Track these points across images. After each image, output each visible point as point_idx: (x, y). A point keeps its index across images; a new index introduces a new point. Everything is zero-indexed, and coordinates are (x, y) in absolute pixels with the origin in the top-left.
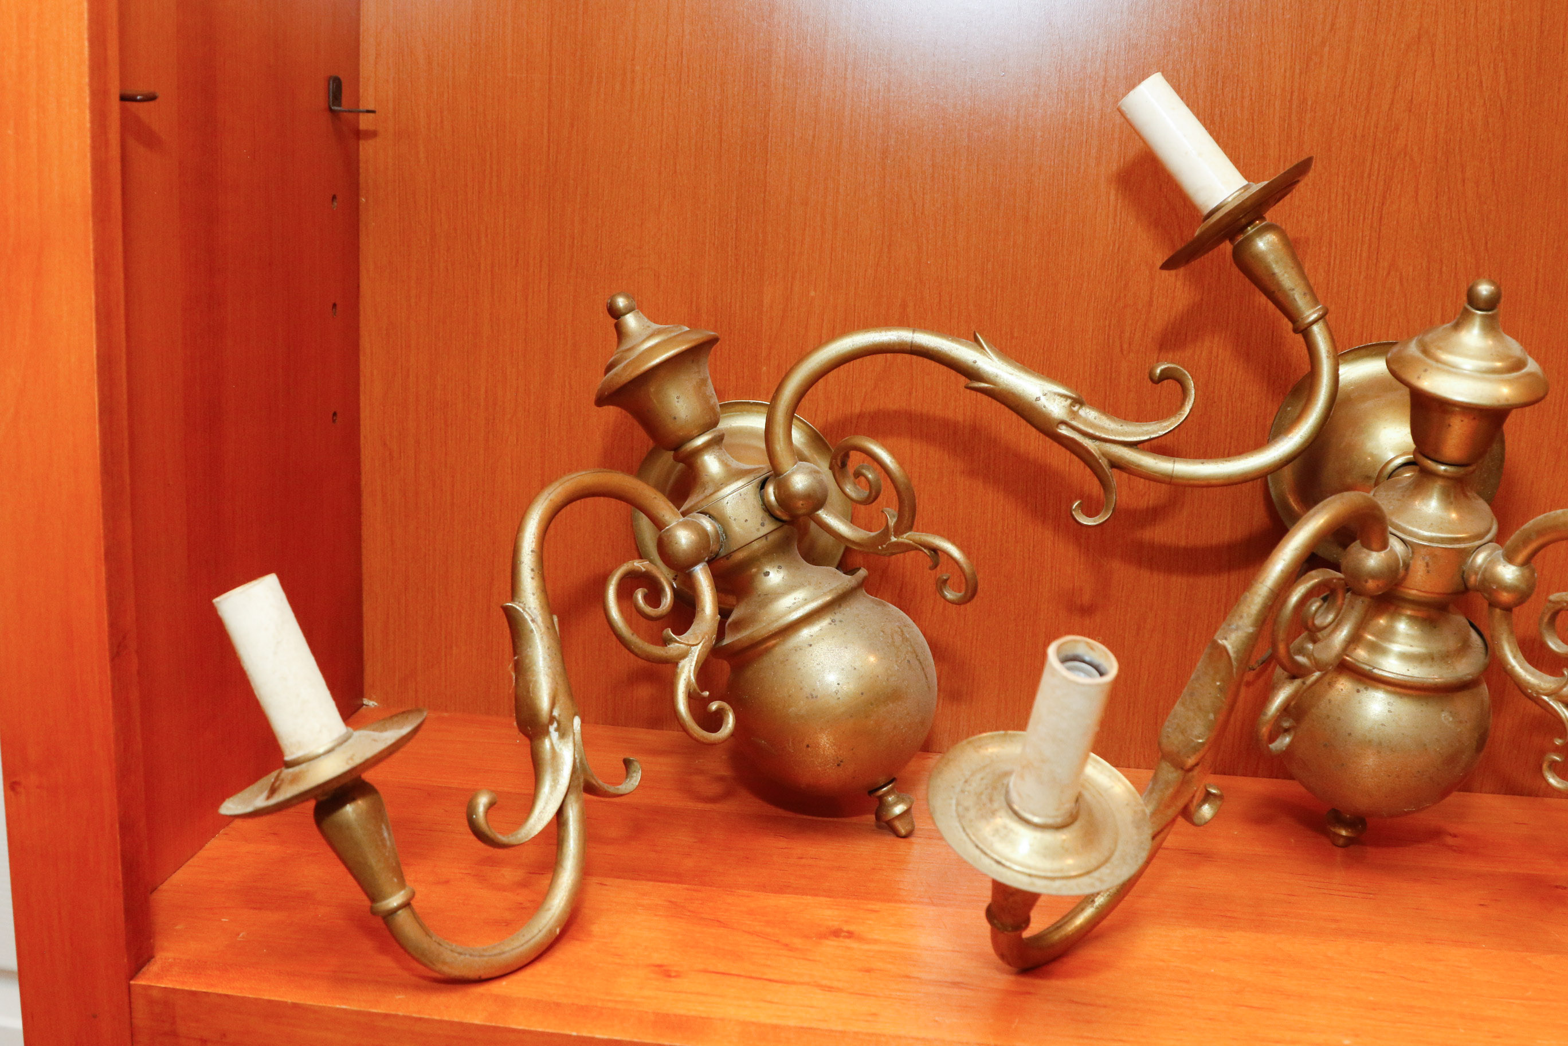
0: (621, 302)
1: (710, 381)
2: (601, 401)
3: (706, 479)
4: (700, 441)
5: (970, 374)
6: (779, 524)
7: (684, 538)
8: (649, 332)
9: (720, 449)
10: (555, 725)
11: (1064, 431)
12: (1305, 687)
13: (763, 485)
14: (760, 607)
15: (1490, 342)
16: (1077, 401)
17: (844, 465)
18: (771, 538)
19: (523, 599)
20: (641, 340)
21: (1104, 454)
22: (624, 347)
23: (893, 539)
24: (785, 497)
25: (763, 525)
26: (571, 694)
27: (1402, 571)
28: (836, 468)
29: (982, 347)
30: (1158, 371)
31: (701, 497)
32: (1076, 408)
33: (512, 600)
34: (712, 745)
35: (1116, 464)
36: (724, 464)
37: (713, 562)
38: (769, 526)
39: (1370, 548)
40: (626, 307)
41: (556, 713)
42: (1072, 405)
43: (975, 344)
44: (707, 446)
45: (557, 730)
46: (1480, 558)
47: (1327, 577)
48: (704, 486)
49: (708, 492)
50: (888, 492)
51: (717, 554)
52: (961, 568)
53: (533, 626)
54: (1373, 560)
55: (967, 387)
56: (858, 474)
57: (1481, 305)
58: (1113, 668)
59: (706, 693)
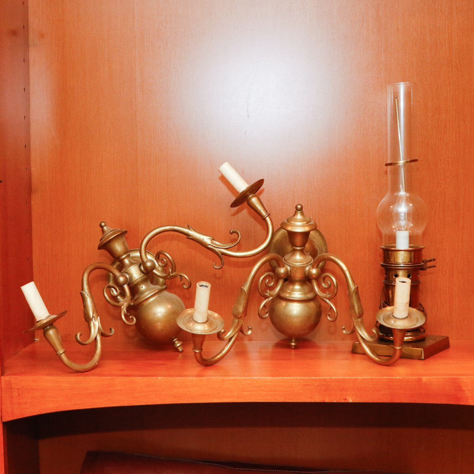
0: (103, 224)
1: (126, 242)
2: (99, 248)
3: (126, 265)
4: (124, 256)
5: (187, 235)
6: (144, 275)
7: (121, 279)
8: (110, 230)
9: (129, 258)
10: (94, 318)
11: (210, 246)
12: (268, 301)
13: (140, 266)
14: (141, 295)
15: (302, 217)
16: (213, 239)
17: (158, 258)
18: (142, 278)
19: (85, 291)
20: (108, 232)
21: (220, 252)
22: (104, 234)
23: (171, 274)
24: (145, 268)
25: (140, 275)
26: (97, 312)
27: (289, 273)
28: (157, 259)
29: (190, 228)
30: (231, 231)
31: (125, 269)
32: (212, 241)
33: (82, 291)
34: (131, 326)
35: (223, 254)
36: (130, 261)
37: (129, 285)
38: (142, 275)
39: (280, 267)
40: (104, 225)
41: (94, 316)
42: (211, 240)
43: (188, 228)
44: (126, 257)
45: (94, 319)
46: (307, 268)
47: (269, 274)
48: (126, 267)
49: (127, 268)
50: (169, 264)
51: (130, 283)
52: (187, 280)
53: (87, 296)
54: (282, 270)
55: (187, 238)
56: (162, 260)
57: (299, 210)
58: (210, 286)
59: (129, 314)
